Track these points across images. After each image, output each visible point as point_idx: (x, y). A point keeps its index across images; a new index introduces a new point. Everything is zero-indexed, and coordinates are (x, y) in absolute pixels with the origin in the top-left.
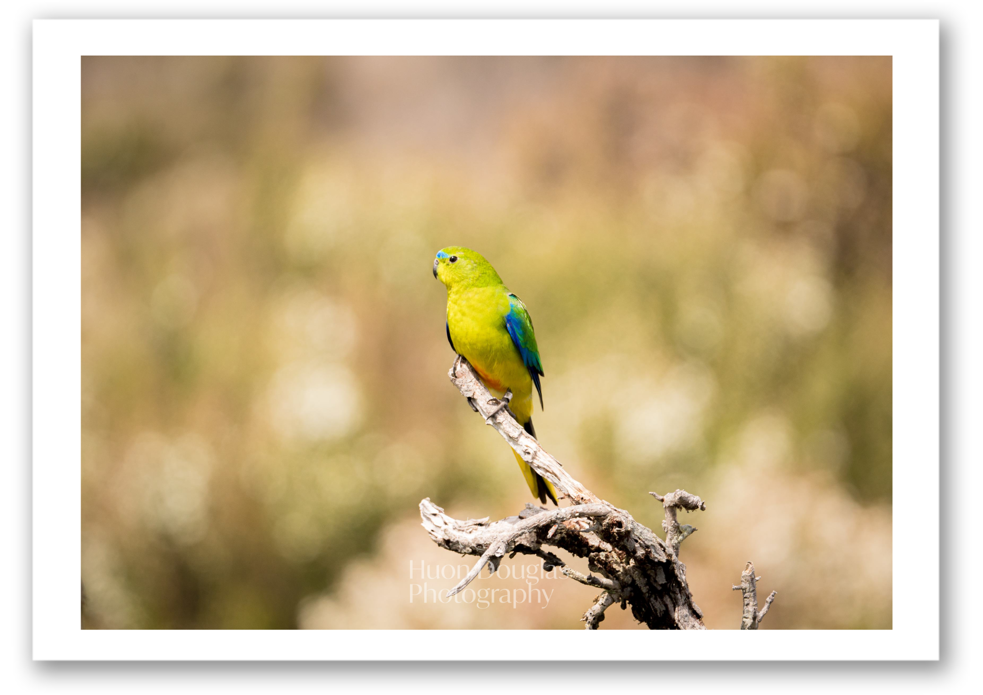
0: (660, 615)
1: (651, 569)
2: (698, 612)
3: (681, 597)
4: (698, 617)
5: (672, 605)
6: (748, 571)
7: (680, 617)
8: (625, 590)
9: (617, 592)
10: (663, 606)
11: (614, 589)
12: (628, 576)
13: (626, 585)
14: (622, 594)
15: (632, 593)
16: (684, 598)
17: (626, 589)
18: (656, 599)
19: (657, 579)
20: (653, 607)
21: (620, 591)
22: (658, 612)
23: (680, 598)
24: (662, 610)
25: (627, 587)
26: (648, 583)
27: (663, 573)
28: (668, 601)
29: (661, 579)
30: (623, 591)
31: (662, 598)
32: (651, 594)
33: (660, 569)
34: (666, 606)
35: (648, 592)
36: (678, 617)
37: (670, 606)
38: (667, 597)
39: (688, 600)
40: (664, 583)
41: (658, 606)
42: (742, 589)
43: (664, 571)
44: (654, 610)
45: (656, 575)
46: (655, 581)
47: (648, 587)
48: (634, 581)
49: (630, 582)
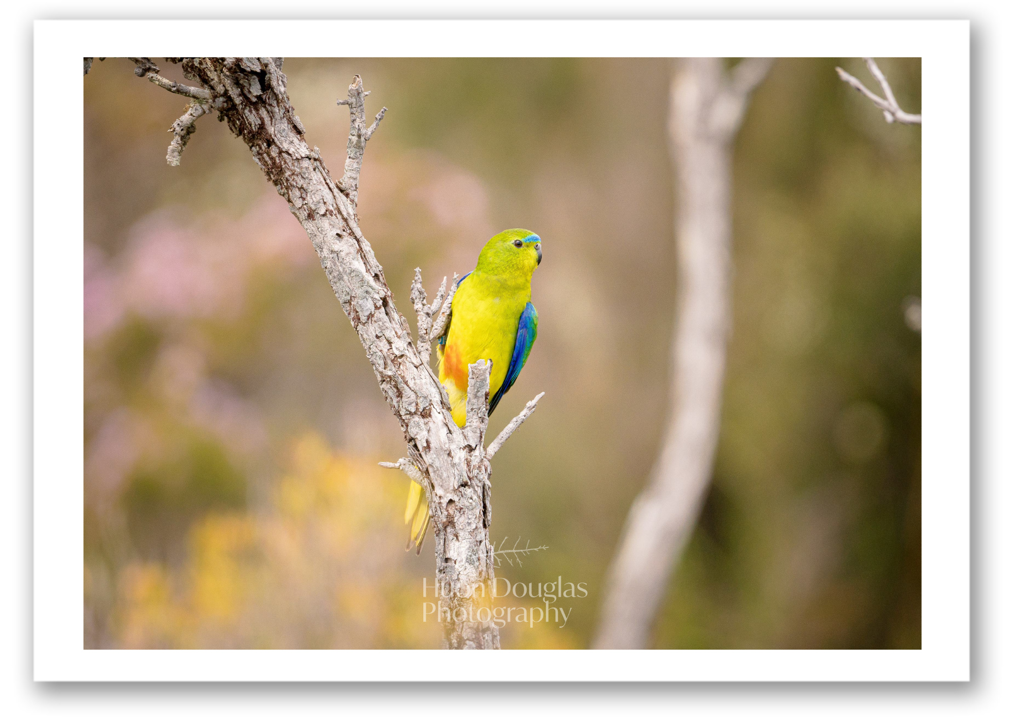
0: (255, 128)
1: (244, 78)
2: (299, 127)
3: (279, 110)
4: (299, 132)
5: (269, 119)
6: (354, 85)
7: (276, 132)
8: (216, 100)
9: (207, 102)
10: (258, 119)
11: (204, 99)
12: (222, 85)
13: (218, 95)
14: (213, 105)
15: (225, 104)
16: (282, 111)
17: (218, 99)
18: (250, 111)
19: (251, 90)
20: (248, 120)
21: (210, 101)
22: (253, 126)
23: (277, 111)
24: (257, 124)
25: (219, 97)
26: (242, 94)
27: (258, 83)
28: (263, 113)
29: (256, 90)
30: (214, 101)
31: (257, 110)
32: (245, 106)
33: (254, 79)
34: (262, 119)
35: (242, 104)
36: (274, 132)
37: (267, 120)
38: (263, 109)
39: (288, 114)
40: (259, 94)
41: (252, 118)
42: (348, 104)
43: (259, 81)
44: (248, 123)
45: (250, 85)
46: (250, 92)
47: (241, 98)
48: (226, 91)
49: (222, 92)
